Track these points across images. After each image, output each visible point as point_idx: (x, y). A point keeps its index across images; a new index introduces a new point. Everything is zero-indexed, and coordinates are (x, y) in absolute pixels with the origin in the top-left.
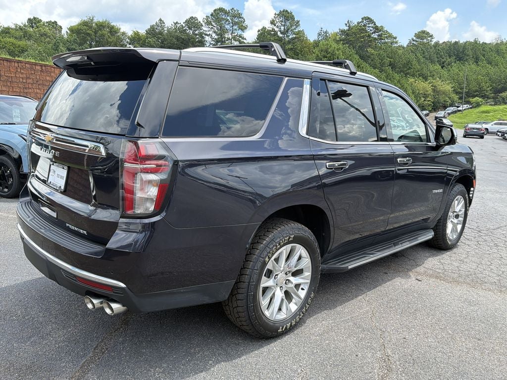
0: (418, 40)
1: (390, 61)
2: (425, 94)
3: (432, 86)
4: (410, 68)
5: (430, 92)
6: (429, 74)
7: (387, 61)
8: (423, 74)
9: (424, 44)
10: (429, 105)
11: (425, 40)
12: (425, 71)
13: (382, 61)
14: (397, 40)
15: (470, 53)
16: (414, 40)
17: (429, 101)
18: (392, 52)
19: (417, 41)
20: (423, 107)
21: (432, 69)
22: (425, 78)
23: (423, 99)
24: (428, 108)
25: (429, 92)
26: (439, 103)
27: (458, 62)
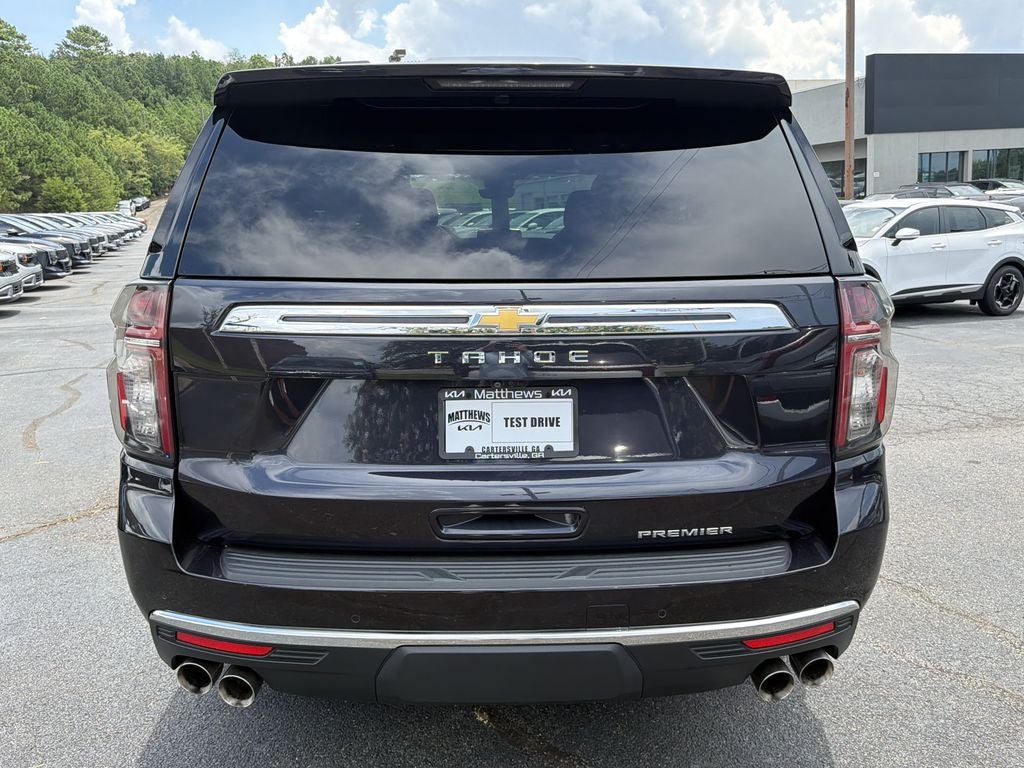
0: (76, 45)
1: (35, 90)
2: (131, 163)
3: (143, 146)
4: (84, 107)
5: (140, 157)
6: (128, 121)
7: (26, 89)
8: (114, 121)
9: (91, 55)
10: (145, 185)
11: (93, 48)
12: (117, 115)
13: (14, 89)
14: (27, 42)
15: (191, 79)
16: (68, 46)
17: (142, 176)
18: (32, 69)
19: (75, 49)
20: (132, 189)
21: (130, 110)
22: (123, 129)
23: (130, 173)
24: (144, 191)
25: (140, 159)
26: (162, 180)
27: (172, 97)
